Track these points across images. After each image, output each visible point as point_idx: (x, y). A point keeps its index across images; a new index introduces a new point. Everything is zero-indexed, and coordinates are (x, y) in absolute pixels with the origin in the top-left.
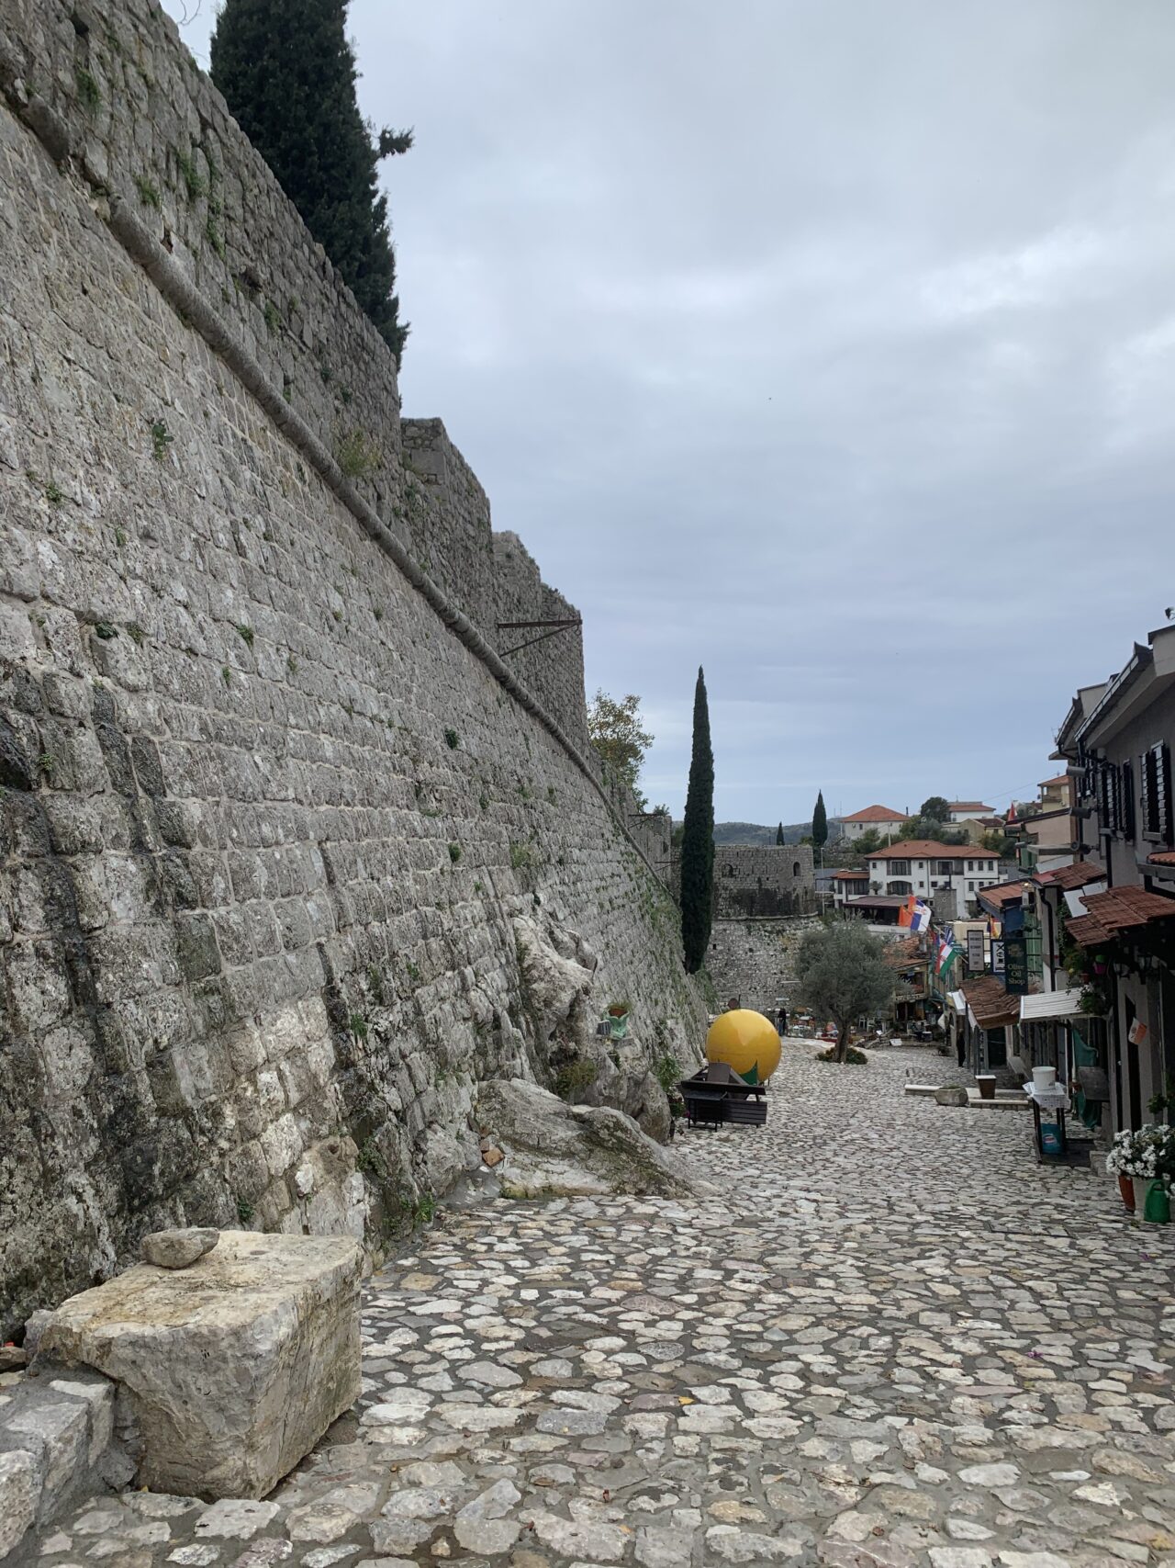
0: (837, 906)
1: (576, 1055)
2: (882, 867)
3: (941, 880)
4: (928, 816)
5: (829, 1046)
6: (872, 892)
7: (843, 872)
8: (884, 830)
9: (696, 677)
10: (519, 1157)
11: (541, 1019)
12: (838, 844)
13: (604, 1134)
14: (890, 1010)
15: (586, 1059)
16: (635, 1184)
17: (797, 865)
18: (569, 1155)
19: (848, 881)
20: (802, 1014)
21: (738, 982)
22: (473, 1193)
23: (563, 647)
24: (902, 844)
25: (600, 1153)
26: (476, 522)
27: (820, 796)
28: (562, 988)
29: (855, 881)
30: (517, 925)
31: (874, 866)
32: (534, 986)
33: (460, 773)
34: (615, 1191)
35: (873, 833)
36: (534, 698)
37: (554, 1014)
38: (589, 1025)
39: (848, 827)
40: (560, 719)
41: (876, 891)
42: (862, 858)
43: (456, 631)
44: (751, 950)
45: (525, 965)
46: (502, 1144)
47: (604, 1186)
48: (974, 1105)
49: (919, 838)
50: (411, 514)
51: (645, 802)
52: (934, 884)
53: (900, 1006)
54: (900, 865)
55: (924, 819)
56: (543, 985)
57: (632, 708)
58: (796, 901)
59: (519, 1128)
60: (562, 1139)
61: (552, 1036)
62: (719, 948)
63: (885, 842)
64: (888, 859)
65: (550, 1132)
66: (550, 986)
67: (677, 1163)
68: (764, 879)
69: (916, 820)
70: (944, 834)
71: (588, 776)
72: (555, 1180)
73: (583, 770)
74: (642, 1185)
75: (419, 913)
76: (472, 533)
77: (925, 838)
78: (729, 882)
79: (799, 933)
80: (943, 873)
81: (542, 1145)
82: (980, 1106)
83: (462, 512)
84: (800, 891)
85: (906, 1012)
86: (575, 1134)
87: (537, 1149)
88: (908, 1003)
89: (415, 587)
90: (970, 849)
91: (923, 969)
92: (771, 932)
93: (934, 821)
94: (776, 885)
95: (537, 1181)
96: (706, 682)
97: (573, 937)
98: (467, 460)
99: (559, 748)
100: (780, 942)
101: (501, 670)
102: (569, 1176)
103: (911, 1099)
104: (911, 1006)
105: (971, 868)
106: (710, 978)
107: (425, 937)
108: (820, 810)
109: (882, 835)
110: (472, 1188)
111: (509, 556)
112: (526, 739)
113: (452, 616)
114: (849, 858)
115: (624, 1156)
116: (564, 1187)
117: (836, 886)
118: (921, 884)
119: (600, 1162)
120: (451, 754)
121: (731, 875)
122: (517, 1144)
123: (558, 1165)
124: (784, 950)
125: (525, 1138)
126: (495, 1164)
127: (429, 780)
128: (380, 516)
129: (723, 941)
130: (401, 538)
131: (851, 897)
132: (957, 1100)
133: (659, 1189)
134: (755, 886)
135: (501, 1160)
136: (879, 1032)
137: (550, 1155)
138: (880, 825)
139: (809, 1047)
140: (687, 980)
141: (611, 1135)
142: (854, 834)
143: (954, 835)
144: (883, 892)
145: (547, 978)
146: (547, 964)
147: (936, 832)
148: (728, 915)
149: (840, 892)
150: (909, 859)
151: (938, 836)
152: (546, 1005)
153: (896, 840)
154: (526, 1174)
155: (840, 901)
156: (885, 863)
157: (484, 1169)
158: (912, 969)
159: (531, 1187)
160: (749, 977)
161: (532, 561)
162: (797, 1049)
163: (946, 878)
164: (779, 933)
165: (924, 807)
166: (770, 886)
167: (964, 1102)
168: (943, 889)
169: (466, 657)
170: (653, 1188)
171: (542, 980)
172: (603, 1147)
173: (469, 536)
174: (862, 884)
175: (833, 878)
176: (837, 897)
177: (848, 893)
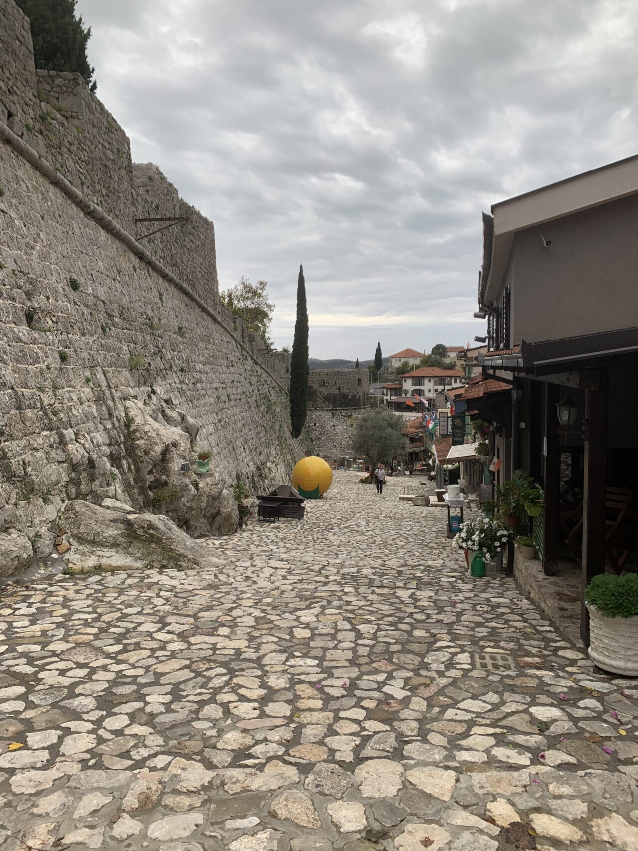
0: (385, 402)
1: (166, 483)
2: (409, 381)
3: (440, 388)
4: (435, 354)
5: (367, 474)
6: (403, 395)
7: (388, 385)
8: (412, 362)
9: (299, 271)
10: (81, 548)
11: (142, 462)
12: (388, 370)
13: (140, 532)
14: (405, 456)
15: (174, 485)
16: (160, 562)
17: (360, 380)
18: (115, 545)
19: (391, 389)
20: (359, 459)
21: (327, 443)
22: (42, 572)
23: (198, 243)
24: (420, 369)
25: (137, 544)
26: (115, 150)
27: (379, 344)
28: (156, 444)
29: (395, 389)
30: (127, 406)
31: (405, 381)
32: (137, 442)
33: (82, 306)
34: (146, 567)
35: (406, 364)
36: (168, 270)
37: (150, 459)
38: (176, 465)
39: (394, 361)
40: (193, 286)
41: (406, 394)
42: (399, 377)
43: (94, 218)
44: (334, 426)
45: (131, 430)
46: (71, 540)
47: (139, 564)
48: (432, 505)
49: (430, 366)
50: (45, 133)
51: (272, 344)
52: (436, 390)
53: (411, 454)
54: (418, 381)
55: (433, 356)
56: (143, 441)
57: (263, 289)
58: (359, 399)
59: (82, 529)
60: (110, 536)
61: (150, 472)
62: (317, 425)
63: (412, 369)
64: (412, 378)
65: (103, 532)
66: (148, 442)
67: (197, 548)
68: (342, 388)
69: (429, 357)
70: (443, 364)
71: (219, 323)
72: (103, 561)
73: (215, 319)
74: (165, 563)
75: (16, 393)
76: (111, 157)
77: (433, 366)
78: (323, 390)
79: (360, 416)
80: (440, 385)
81: (97, 540)
82: (436, 506)
83: (102, 141)
84: (361, 394)
85: (413, 457)
86: (119, 532)
87: (93, 543)
88: (415, 452)
89: (52, 183)
90: (456, 372)
91: (424, 435)
92: (345, 416)
93: (438, 357)
94: (348, 391)
95: (92, 562)
96: (304, 274)
97: (180, 414)
98: (107, 107)
99: (191, 303)
100: (349, 422)
101: (137, 249)
102: (115, 558)
103: (402, 502)
104: (416, 454)
105: (455, 382)
106: (312, 441)
107: (20, 408)
108: (379, 352)
109: (410, 365)
110: (43, 569)
111: (150, 179)
112: (161, 294)
113: (88, 207)
114: (393, 377)
115: (153, 545)
116: (110, 566)
117: (385, 392)
118: (429, 391)
119: (137, 549)
120: (73, 295)
121: (324, 386)
122: (80, 539)
123: (106, 552)
124: (352, 426)
125: (85, 536)
126: (65, 552)
127: (43, 307)
128: (12, 128)
129: (319, 421)
130: (36, 147)
131: (392, 398)
132: (424, 503)
133: (177, 564)
134: (337, 392)
135: (69, 550)
136: (399, 468)
137: (103, 546)
138: (410, 359)
139: (358, 476)
140: (292, 441)
141: (145, 532)
142: (396, 364)
143: (448, 364)
144: (409, 395)
145: (146, 437)
146: (146, 428)
147: (439, 363)
148: (322, 407)
149: (387, 395)
150: (424, 377)
151: (440, 365)
152: (145, 454)
153: (418, 367)
154: (84, 558)
155: (387, 400)
156: (411, 380)
157: (55, 556)
158: (418, 435)
159: (86, 566)
160: (332, 440)
161: (171, 185)
162: (351, 477)
163: (442, 387)
164: (349, 416)
165: (433, 350)
166: (345, 391)
167: (427, 503)
168: (441, 393)
169: (103, 235)
170: (172, 564)
171: (143, 438)
172: (139, 540)
173: (108, 159)
174: (398, 391)
175: (384, 388)
176: (385, 398)
177: (391, 395)
